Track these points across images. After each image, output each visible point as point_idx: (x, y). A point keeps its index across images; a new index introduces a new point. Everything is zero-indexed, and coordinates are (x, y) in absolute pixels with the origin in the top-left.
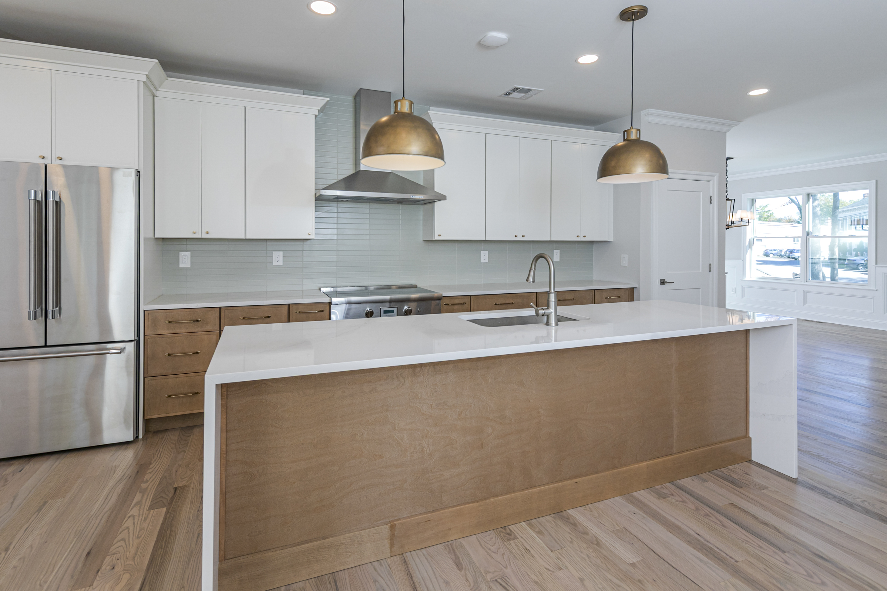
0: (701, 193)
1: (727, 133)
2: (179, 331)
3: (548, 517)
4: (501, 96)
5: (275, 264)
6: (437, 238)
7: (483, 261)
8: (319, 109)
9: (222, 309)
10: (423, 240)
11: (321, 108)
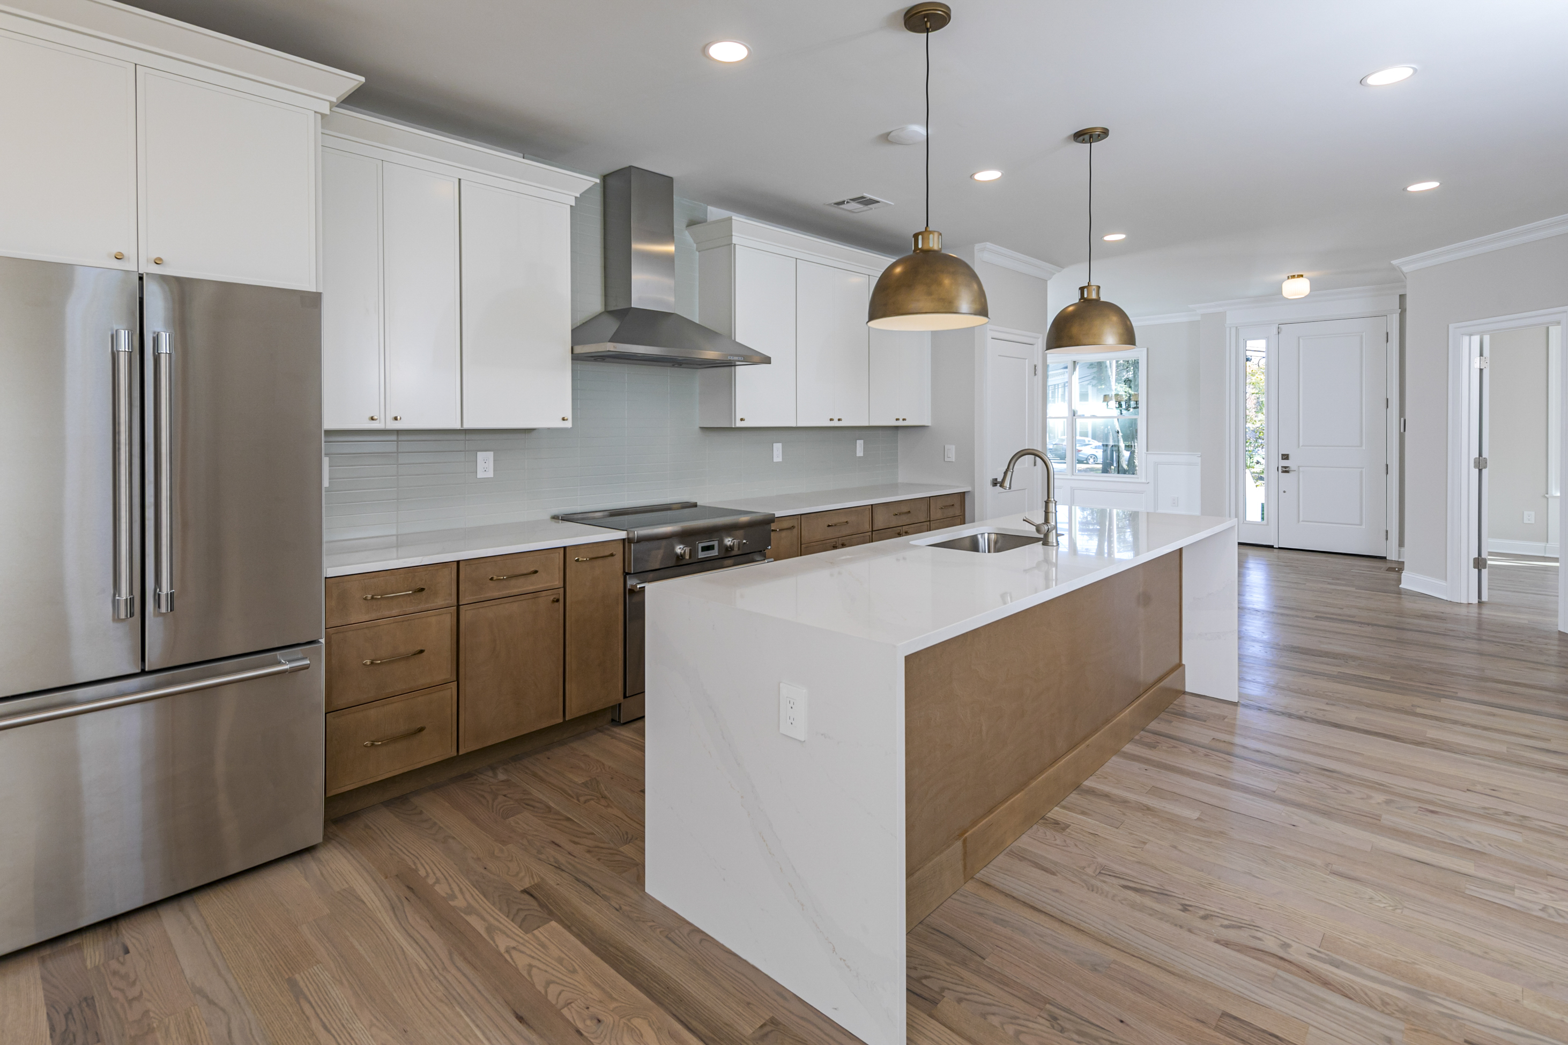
0: (1027, 360)
1: (1048, 282)
2: (387, 613)
3: (1072, 795)
4: (830, 205)
5: (480, 475)
6: (739, 424)
7: (775, 460)
8: (578, 195)
9: (461, 564)
10: (701, 428)
11: (580, 195)
